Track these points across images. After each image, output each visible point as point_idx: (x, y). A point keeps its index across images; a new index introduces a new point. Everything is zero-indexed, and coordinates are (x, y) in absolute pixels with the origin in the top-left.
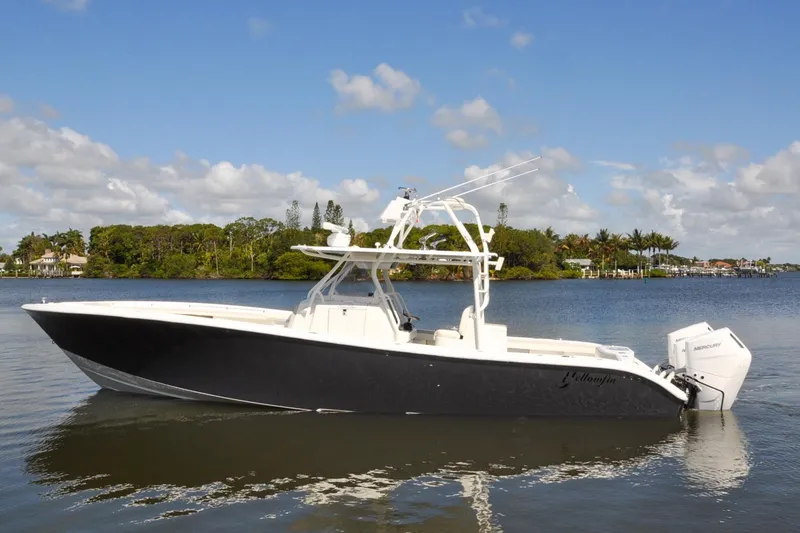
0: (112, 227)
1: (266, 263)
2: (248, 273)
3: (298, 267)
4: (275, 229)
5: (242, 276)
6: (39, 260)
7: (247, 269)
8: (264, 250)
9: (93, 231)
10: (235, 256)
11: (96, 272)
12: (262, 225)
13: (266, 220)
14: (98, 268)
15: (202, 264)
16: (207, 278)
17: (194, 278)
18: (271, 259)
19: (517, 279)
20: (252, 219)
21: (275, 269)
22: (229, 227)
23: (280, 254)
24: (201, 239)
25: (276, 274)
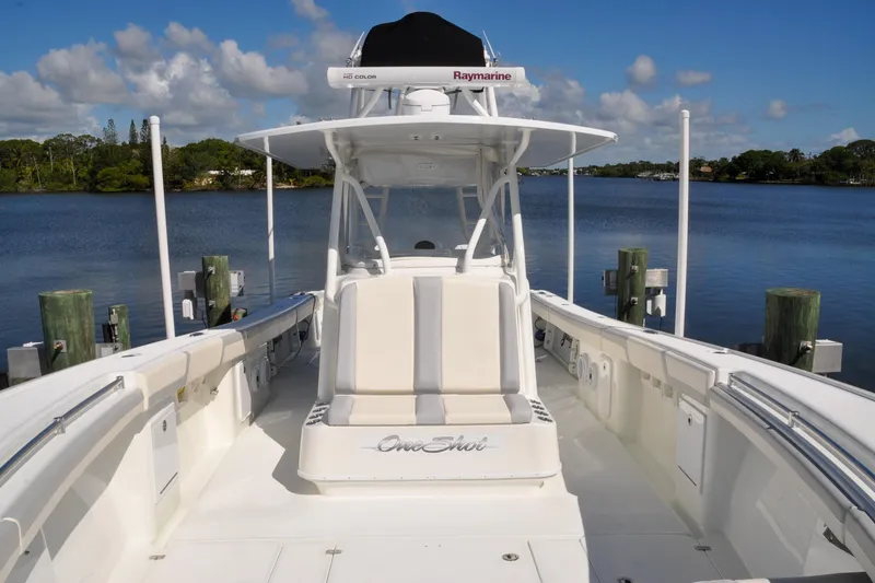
1: (88, 177)
2: (72, 187)
3: (118, 180)
4: (94, 145)
5: (65, 189)
7: (71, 182)
8: (86, 164)
10: (56, 170)
12: (80, 142)
13: (84, 136)
15: (22, 178)
16: (30, 191)
17: (16, 192)
18: (93, 173)
19: (312, 187)
20: (70, 135)
21: (97, 183)
22: (47, 143)
23: (100, 168)
24: (19, 154)
25: (99, 187)
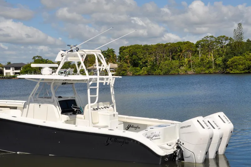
0: (131, 46)
1: (222, 64)
2: (211, 70)
3: (242, 65)
4: (227, 42)
5: (207, 72)
6: (92, 67)
7: (210, 67)
8: (220, 55)
9: (120, 49)
10: (202, 60)
11: (124, 72)
12: (219, 40)
13: (221, 37)
14: (124, 70)
15: (183, 65)
16: (186, 73)
17: (178, 74)
18: (225, 61)
20: (212, 37)
21: (227, 67)
22: (198, 43)
23: (230, 57)
24: (181, 51)
25: (228, 70)
